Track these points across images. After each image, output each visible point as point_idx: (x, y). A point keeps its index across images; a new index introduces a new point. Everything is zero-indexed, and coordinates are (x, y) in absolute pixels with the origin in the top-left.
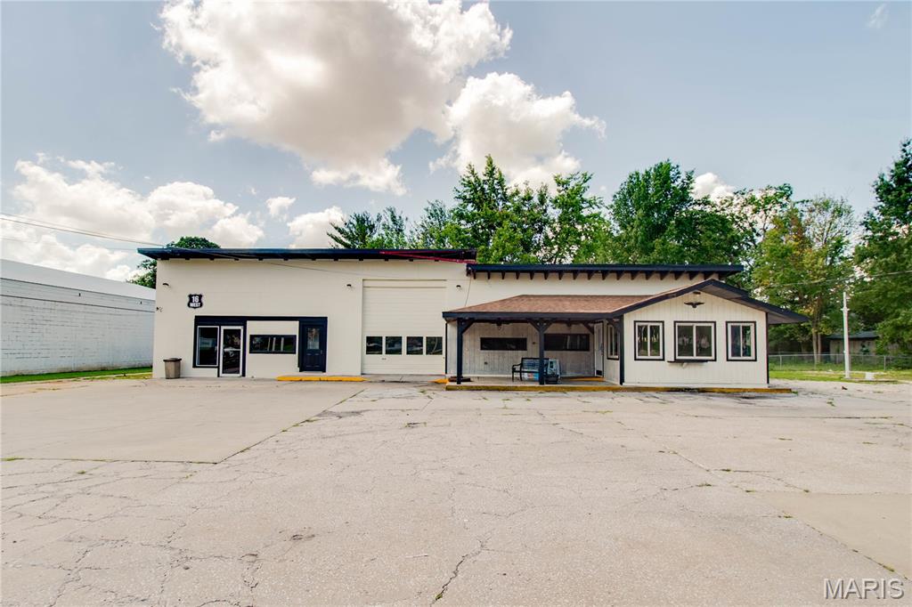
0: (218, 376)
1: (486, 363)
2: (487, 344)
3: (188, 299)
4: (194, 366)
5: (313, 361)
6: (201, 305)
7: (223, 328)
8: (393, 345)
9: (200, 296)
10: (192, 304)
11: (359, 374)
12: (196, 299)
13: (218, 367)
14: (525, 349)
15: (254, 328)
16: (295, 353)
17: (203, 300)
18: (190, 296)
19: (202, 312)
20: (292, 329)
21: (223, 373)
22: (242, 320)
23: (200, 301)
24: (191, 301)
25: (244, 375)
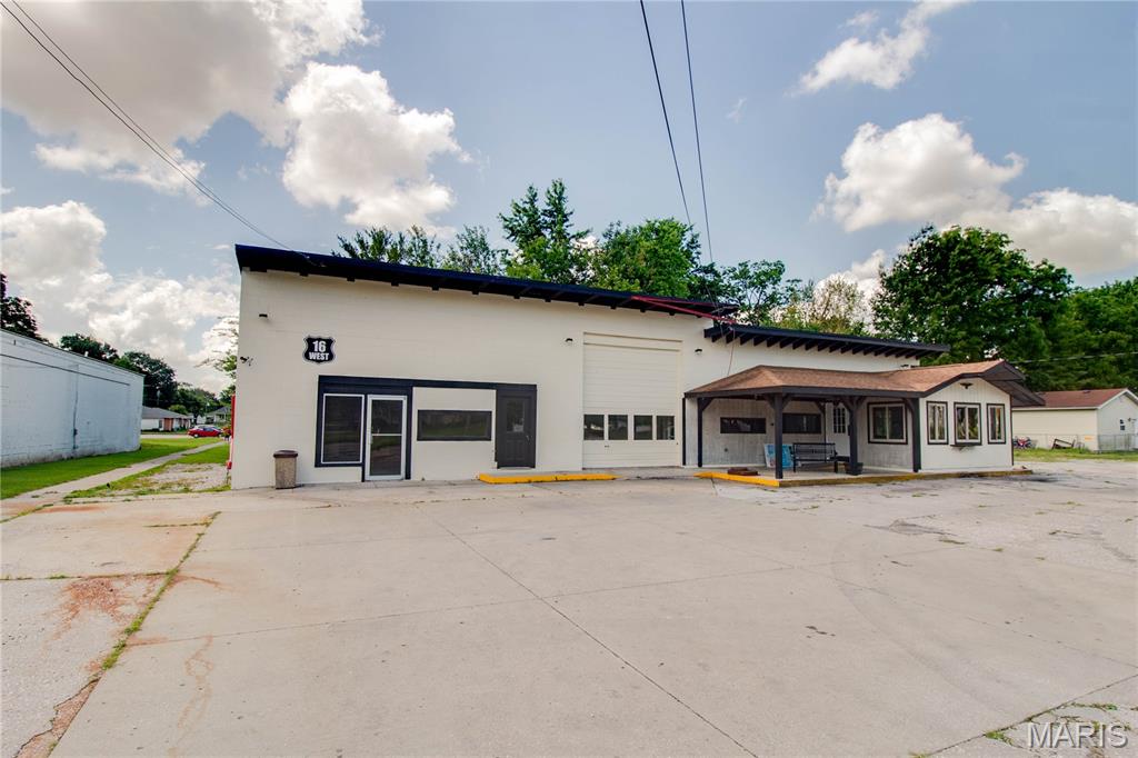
0: (363, 480)
1: (726, 450)
2: (728, 426)
3: (304, 346)
4: (318, 464)
5: (517, 450)
6: (331, 357)
7: (371, 398)
8: (618, 427)
9: (329, 342)
10: (312, 356)
11: (580, 469)
12: (320, 346)
13: (363, 465)
14: (764, 432)
15: (424, 399)
16: (490, 440)
17: (334, 348)
18: (310, 341)
19: (329, 369)
20: (486, 402)
21: (371, 474)
22: (405, 386)
23: (328, 350)
24: (311, 348)
25: (408, 476)
